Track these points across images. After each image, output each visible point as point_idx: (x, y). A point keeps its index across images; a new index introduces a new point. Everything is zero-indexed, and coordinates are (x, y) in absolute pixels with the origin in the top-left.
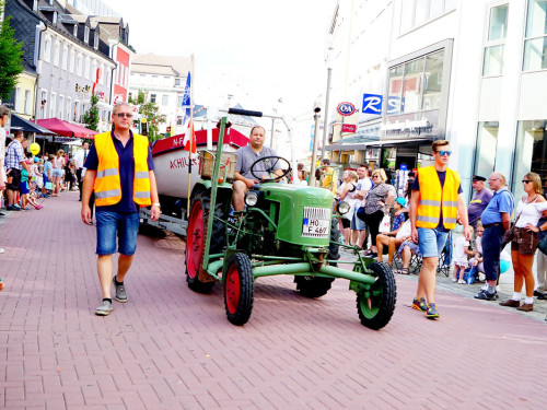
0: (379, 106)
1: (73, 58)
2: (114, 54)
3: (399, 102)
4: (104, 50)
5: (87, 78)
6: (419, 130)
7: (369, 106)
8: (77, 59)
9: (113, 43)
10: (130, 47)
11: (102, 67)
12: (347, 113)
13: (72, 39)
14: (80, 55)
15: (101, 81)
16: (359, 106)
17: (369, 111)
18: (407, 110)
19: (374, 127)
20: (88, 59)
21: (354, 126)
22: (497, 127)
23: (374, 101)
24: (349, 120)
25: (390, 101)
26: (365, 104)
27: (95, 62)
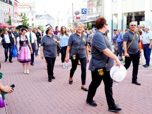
0: (86, 12)
1: (2, 6)
2: (13, 4)
3: (91, 10)
4: (10, 3)
5: (7, 11)
6: (97, 17)
7: (83, 12)
8: (3, 6)
9: (13, 1)
10: (17, 1)
11: (10, 7)
12: (77, 14)
13: (2, 1)
14: (4, 5)
15: (11, 12)
16: (80, 12)
17: (83, 13)
18: (93, 12)
20: (6, 6)
21: (80, 17)
22: (117, 14)
25: (89, 10)
26: (82, 11)
27: (8, 6)
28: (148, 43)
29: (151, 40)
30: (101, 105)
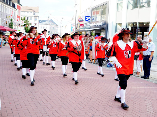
0: (90, 19)
2: (16, 7)
3: (95, 18)
4: (13, 6)
5: (9, 13)
6: (100, 25)
7: (87, 19)
8: (6, 9)
9: (16, 4)
10: (21, 5)
11: (13, 10)
12: (81, 21)
13: (4, 3)
14: (7, 8)
15: (13, 14)
16: (84, 19)
17: (87, 21)
18: (97, 20)
19: (88, 25)
20: (9, 9)
21: (83, 25)
22: (121, 23)
23: (88, 18)
24: (82, 23)
26: (86, 19)
27: (11, 9)
28: (149, 55)
29: (152, 52)
30: (92, 115)
